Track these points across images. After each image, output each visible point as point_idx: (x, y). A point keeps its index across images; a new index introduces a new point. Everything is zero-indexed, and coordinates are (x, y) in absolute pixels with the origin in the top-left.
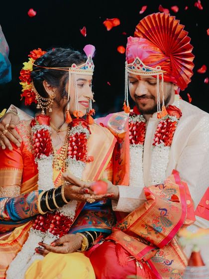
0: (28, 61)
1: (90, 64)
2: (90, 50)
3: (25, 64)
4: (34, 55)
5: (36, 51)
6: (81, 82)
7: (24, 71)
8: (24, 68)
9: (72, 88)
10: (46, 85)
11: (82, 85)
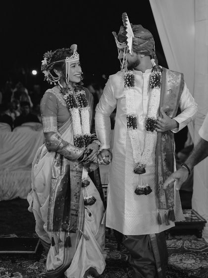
0: (44, 59)
1: (76, 54)
2: (75, 47)
3: (42, 61)
4: (46, 56)
5: (46, 53)
6: (73, 65)
7: (43, 66)
8: (43, 64)
9: (69, 69)
10: (56, 71)
11: (74, 66)
